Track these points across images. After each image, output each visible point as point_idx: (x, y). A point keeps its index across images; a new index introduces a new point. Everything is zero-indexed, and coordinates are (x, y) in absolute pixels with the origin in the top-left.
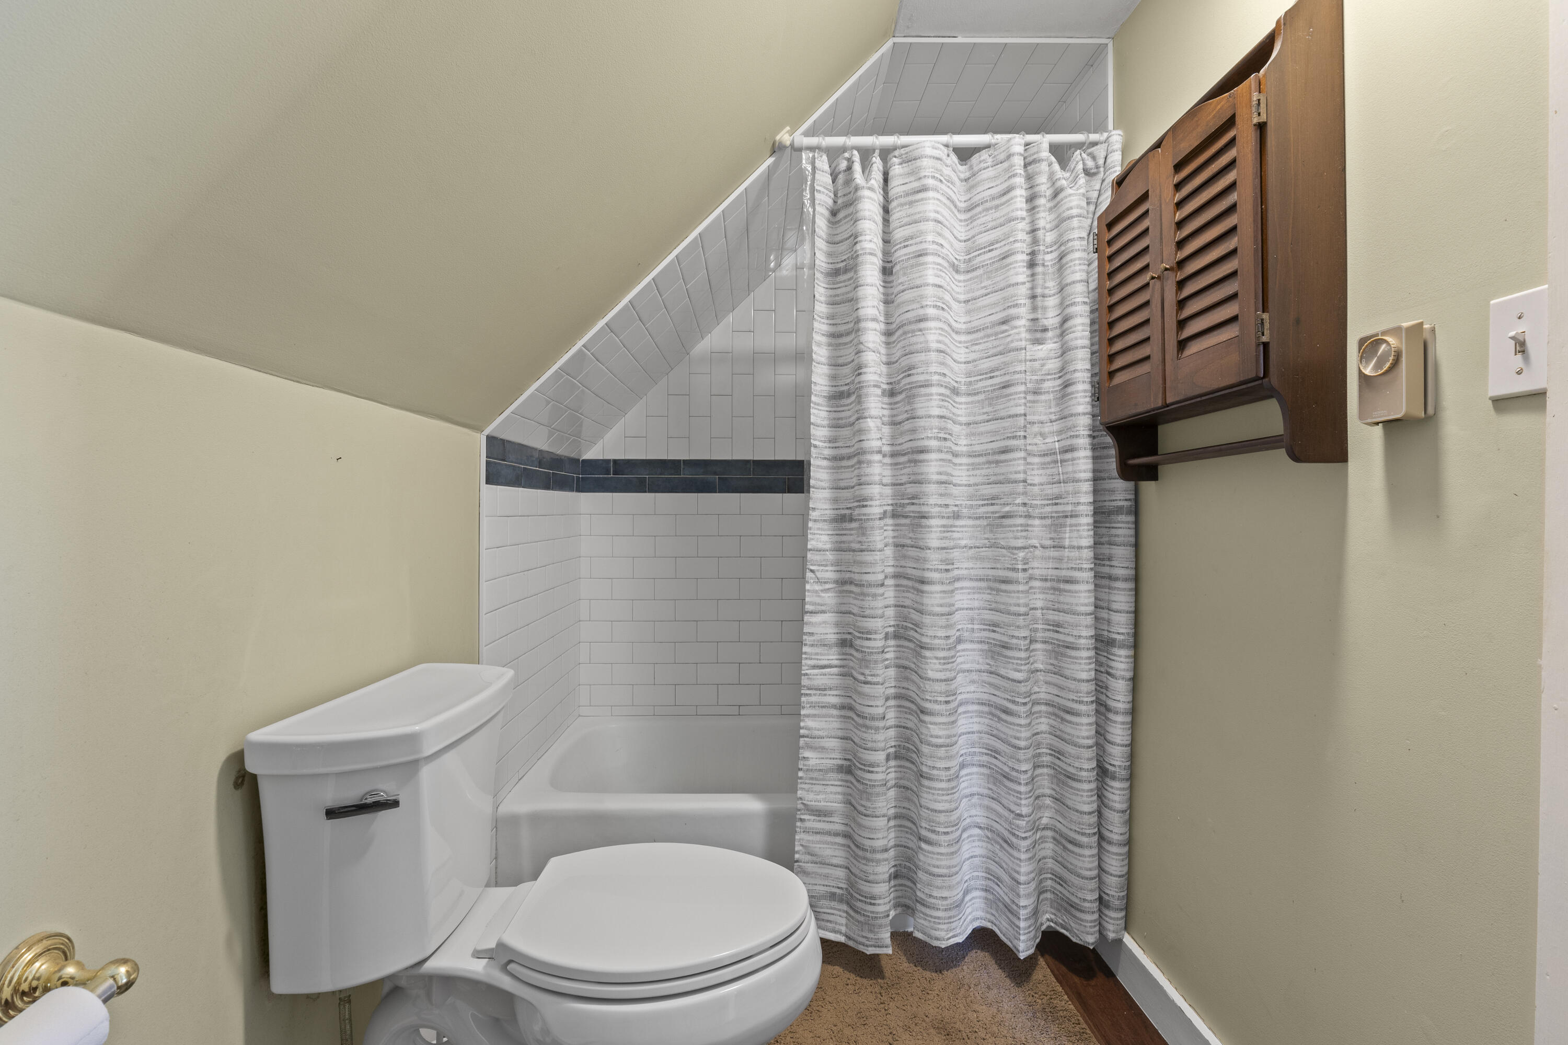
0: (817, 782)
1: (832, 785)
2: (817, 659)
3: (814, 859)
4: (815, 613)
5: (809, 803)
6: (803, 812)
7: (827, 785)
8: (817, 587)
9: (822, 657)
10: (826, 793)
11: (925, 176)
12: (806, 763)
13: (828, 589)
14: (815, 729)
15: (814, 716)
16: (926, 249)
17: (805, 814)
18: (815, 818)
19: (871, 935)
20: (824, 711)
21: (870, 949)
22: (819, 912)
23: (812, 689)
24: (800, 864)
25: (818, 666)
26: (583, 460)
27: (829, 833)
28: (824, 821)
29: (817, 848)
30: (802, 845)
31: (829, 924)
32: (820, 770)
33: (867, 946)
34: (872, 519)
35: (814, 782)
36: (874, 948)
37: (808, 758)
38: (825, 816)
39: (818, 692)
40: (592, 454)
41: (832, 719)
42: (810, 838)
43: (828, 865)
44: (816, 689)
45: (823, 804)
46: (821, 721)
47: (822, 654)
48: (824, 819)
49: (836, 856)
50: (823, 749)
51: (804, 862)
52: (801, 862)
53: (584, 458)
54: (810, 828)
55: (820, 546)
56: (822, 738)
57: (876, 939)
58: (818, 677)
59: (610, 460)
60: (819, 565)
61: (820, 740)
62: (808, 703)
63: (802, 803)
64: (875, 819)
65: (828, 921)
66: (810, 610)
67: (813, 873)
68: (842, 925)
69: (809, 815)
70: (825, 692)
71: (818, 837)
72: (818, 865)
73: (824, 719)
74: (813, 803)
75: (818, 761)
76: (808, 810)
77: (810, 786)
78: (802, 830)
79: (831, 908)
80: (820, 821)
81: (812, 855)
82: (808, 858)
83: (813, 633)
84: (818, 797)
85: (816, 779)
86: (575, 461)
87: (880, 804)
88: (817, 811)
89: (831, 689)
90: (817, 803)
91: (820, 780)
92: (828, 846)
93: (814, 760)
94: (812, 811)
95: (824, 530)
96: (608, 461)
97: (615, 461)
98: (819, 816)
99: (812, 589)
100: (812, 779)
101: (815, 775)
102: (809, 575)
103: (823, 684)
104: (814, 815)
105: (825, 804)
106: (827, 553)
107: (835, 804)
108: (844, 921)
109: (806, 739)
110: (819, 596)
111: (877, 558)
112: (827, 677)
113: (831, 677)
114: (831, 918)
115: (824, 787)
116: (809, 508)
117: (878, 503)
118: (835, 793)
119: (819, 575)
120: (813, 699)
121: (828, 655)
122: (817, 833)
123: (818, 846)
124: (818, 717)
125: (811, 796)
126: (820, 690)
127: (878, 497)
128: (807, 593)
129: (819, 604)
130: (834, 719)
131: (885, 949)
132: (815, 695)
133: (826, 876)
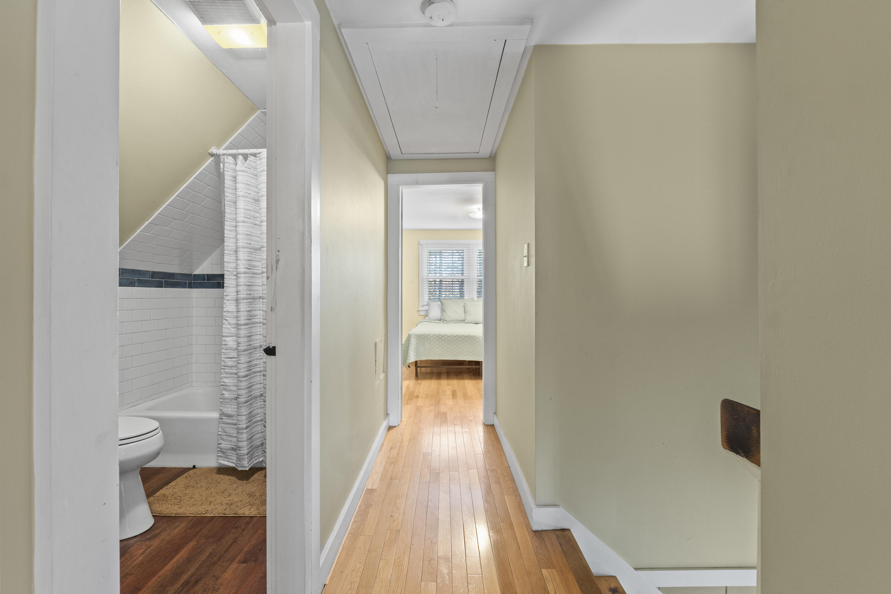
0: (228, 404)
1: (234, 405)
2: (228, 355)
3: (226, 434)
4: (228, 336)
5: (224, 412)
6: (222, 415)
7: (232, 405)
8: (229, 326)
9: (231, 354)
10: (231, 408)
11: (264, 166)
12: (224, 396)
13: (234, 327)
14: (227, 383)
15: (227, 377)
16: (263, 194)
17: (223, 416)
18: (227, 418)
19: (240, 463)
20: (232, 375)
21: (240, 468)
22: (228, 455)
23: (226, 367)
24: (221, 436)
25: (228, 358)
26: (193, 274)
27: (232, 424)
28: (230, 419)
29: (227, 430)
30: (221, 429)
31: (231, 460)
32: (229, 399)
33: (239, 467)
34: (239, 299)
35: (227, 403)
36: (241, 468)
37: (224, 394)
38: (231, 417)
39: (229, 368)
40: (197, 272)
41: (234, 379)
42: (225, 426)
43: (232, 437)
44: (228, 367)
45: (229, 412)
46: (230, 379)
47: (230, 353)
48: (230, 418)
49: (234, 433)
50: (231, 390)
51: (223, 436)
52: (221, 435)
53: (194, 274)
54: (225, 422)
55: (230, 310)
56: (230, 386)
57: (241, 464)
58: (229, 362)
59: (205, 274)
60: (230, 318)
61: (229, 387)
62: (224, 372)
63: (222, 412)
64: (240, 416)
65: (230, 459)
66: (225, 335)
67: (226, 440)
68: (235, 460)
69: (225, 417)
70: (232, 368)
71: (228, 426)
72: (228, 437)
73: (232, 379)
74: (226, 412)
75: (228, 395)
76: (224, 415)
77: (225, 405)
78: (222, 423)
79: (232, 454)
80: (229, 419)
81: (226, 433)
82: (225, 434)
83: (227, 345)
84: (228, 410)
85: (228, 402)
86: (190, 275)
87: (242, 411)
88: (227, 415)
89: (234, 367)
90: (227, 412)
91: (229, 403)
92: (232, 429)
93: (227, 395)
94: (226, 415)
95: (233, 304)
96: (205, 275)
97: (208, 275)
98: (229, 417)
99: (226, 327)
100: (226, 402)
101: (227, 401)
102: (224, 321)
103: (231, 365)
104: (226, 417)
105: (230, 412)
106: (234, 313)
107: (235, 413)
108: (235, 458)
109: (224, 386)
110: (230, 330)
111: (241, 314)
112: (233, 362)
113: (234, 362)
114: (231, 457)
115: (231, 406)
116: (224, 295)
117: (242, 293)
118: (235, 408)
119: (230, 321)
120: (227, 371)
121: (233, 353)
122: (228, 424)
123: (227, 429)
124: (229, 378)
125: (225, 409)
126: (230, 367)
127: (242, 291)
128: (223, 329)
129: (230, 333)
130: (235, 379)
131: (245, 468)
132: (227, 369)
133: (231, 441)
